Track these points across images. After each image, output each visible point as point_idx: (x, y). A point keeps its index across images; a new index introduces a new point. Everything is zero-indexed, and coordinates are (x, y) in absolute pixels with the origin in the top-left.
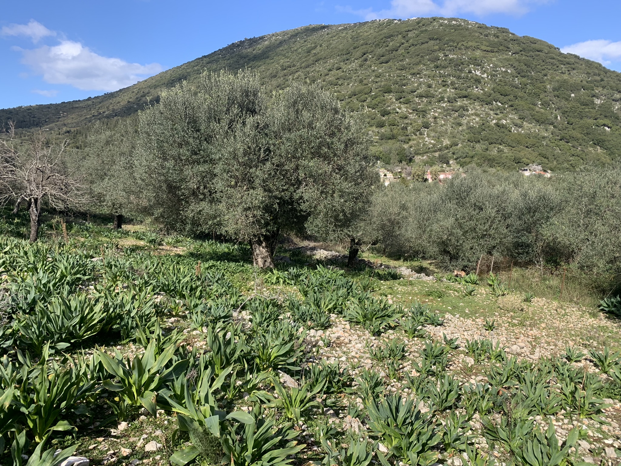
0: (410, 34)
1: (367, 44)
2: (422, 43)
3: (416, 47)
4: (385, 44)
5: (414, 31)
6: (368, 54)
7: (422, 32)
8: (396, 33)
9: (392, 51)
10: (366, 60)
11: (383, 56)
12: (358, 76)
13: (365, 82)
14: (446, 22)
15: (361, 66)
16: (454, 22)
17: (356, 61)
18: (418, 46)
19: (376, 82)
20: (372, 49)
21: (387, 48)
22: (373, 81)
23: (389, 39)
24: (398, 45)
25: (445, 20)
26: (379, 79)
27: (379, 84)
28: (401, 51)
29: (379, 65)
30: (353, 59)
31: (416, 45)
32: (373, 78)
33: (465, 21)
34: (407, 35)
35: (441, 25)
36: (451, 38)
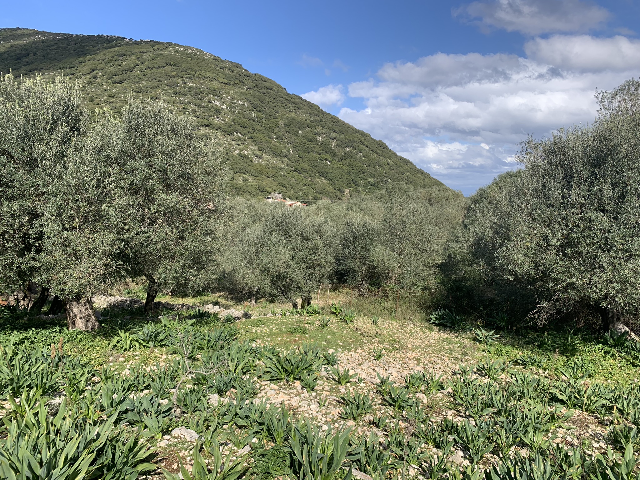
0: (145, 56)
1: (95, 60)
2: (159, 68)
3: (153, 71)
4: (116, 63)
5: (149, 53)
6: (97, 71)
7: (158, 55)
8: (130, 53)
9: (127, 71)
10: (95, 77)
11: (115, 75)
12: (88, 94)
13: (96, 101)
14: (182, 49)
15: (90, 83)
16: (189, 51)
17: (83, 77)
18: (154, 69)
19: (110, 103)
20: (102, 66)
21: (120, 67)
22: (106, 101)
23: (121, 58)
24: (133, 66)
25: (181, 46)
26: (113, 99)
27: (114, 105)
28: (136, 72)
29: (112, 85)
30: (79, 74)
31: (152, 68)
32: (105, 98)
33: (200, 51)
34: (142, 56)
35: (177, 51)
36: (188, 65)
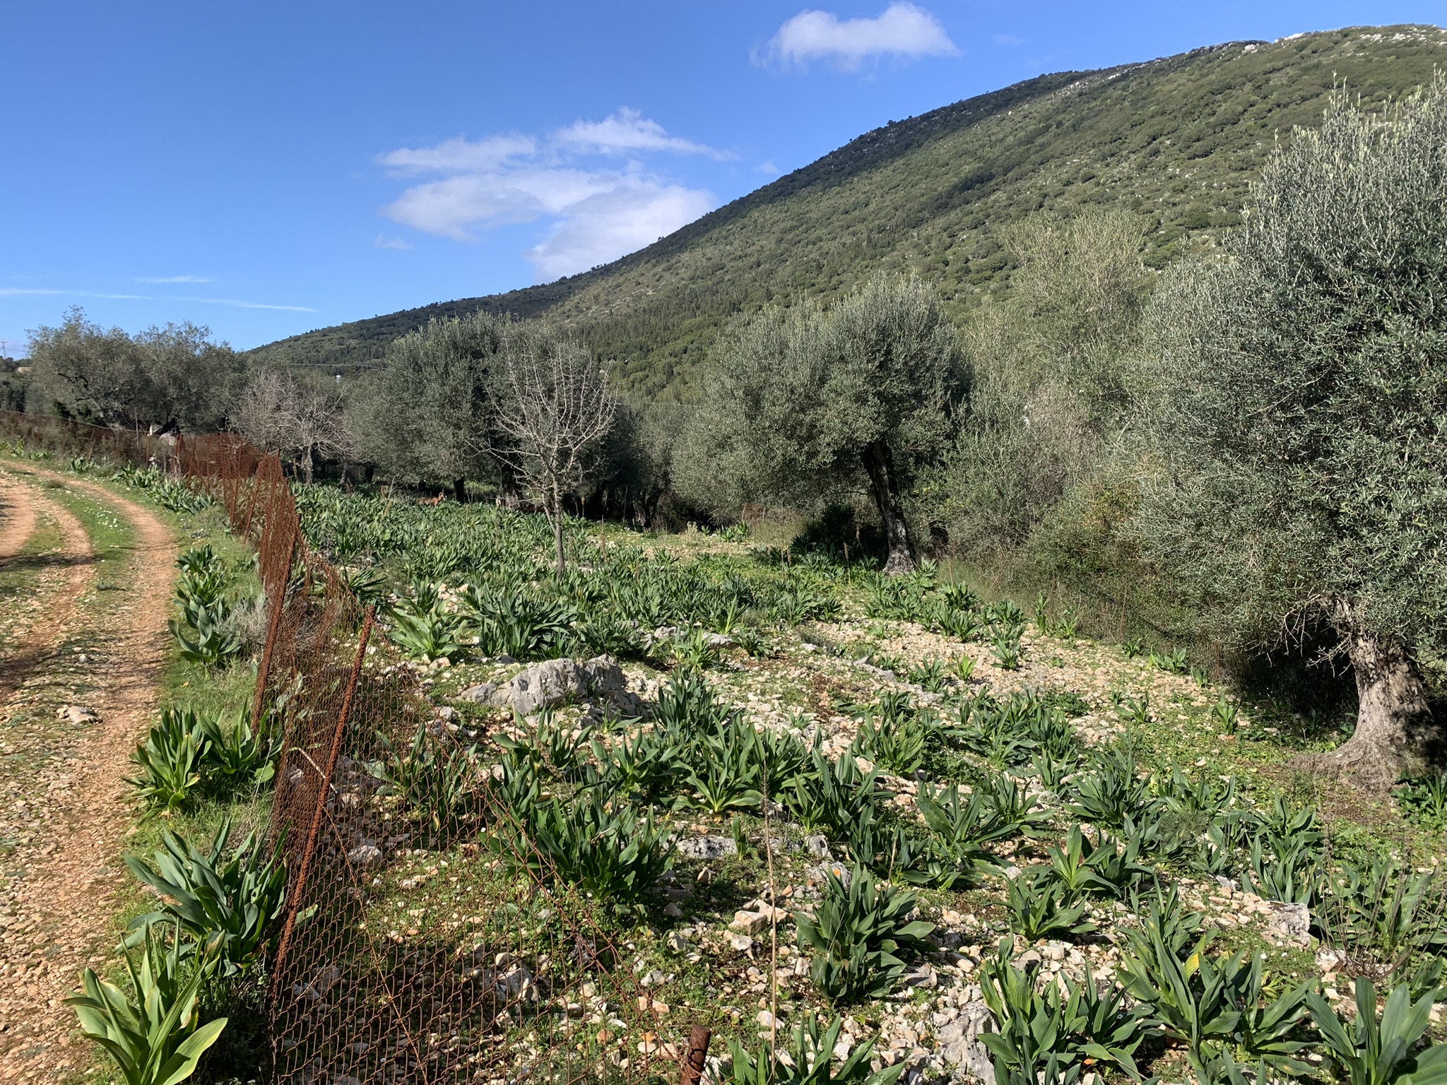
0: (1276, 79)
1: (1164, 113)
2: (1304, 99)
3: (1286, 111)
4: (1208, 110)
5: (1288, 69)
6: (1162, 138)
7: (1305, 71)
8: (1240, 80)
9: (1223, 125)
10: (1156, 152)
11: (1198, 140)
12: (1133, 193)
13: (1147, 205)
14: (1377, 37)
15: (1142, 167)
16: (1399, 37)
17: (1133, 157)
18: (1293, 106)
19: (1174, 204)
20: (1175, 124)
21: (1212, 119)
22: (1166, 203)
23: (1219, 97)
24: (1240, 108)
25: (1377, 32)
26: (1183, 196)
27: (1178, 209)
28: (1247, 123)
29: (1187, 162)
30: (1125, 153)
31: (1286, 106)
32: (1167, 195)
33: (1431, 30)
34: (1267, 81)
35: (1362, 47)
36: (1382, 78)
